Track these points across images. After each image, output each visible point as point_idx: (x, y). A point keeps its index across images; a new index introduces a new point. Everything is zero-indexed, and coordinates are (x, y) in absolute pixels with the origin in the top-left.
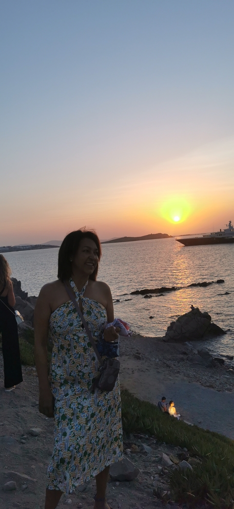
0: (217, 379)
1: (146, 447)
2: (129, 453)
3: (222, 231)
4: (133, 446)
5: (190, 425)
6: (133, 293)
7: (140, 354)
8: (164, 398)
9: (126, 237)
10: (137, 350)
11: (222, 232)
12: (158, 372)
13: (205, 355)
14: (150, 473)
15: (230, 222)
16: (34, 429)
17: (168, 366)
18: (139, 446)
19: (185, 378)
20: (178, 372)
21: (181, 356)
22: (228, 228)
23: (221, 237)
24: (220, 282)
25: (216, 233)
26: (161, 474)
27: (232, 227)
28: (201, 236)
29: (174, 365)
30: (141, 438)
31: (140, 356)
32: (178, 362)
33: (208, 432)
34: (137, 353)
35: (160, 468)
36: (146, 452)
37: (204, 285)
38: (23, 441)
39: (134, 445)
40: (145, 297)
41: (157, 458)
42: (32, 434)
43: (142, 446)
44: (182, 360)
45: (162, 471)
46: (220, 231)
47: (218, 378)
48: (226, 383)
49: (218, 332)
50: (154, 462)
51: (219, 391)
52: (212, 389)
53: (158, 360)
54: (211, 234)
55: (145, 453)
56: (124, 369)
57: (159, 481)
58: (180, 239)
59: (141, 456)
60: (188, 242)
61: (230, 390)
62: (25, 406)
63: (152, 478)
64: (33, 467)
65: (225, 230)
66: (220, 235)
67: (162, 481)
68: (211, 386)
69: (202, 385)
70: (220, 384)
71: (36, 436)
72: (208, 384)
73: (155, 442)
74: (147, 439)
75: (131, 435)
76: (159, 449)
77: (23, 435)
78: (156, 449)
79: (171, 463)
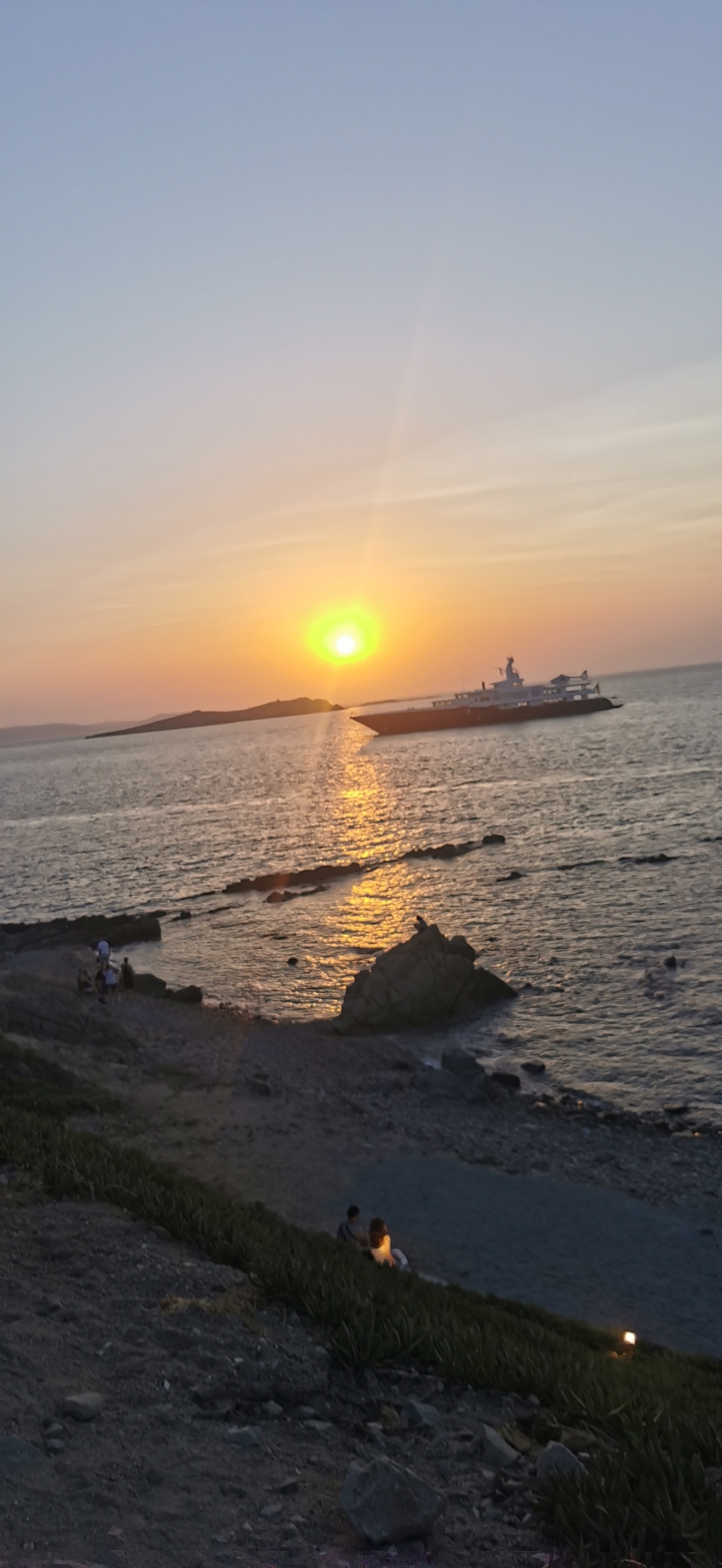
0: (505, 1137)
1: (426, 1412)
2: (380, 1437)
3: (487, 687)
4: (386, 1410)
5: (439, 1285)
6: (231, 889)
7: (265, 1077)
8: (353, 1212)
9: (199, 712)
10: (257, 1067)
11: (490, 691)
12: (330, 1132)
13: (463, 1066)
14: (465, 1497)
15: (511, 660)
16: (74, 1398)
17: (357, 1110)
18: (399, 1408)
19: (411, 1142)
20: (390, 1126)
21: (394, 1075)
22: (504, 677)
23: (486, 704)
24: (494, 840)
25: (470, 694)
26: (500, 1495)
27: (517, 675)
28: (427, 705)
29: (375, 1105)
30: (398, 1380)
31: (269, 1084)
32: (386, 1096)
33: (493, 1300)
34: (258, 1076)
35: (488, 1474)
36: (427, 1426)
37: (447, 853)
38: (56, 1443)
39: (386, 1408)
40: (270, 900)
41: (468, 1444)
42: (76, 1416)
43: (411, 1407)
44: (398, 1086)
45: (497, 1483)
46: (481, 688)
47: (506, 1133)
48: (530, 1146)
49: (495, 994)
50: (462, 1456)
51: (513, 1172)
52: (493, 1170)
53: (323, 1094)
54: (457, 696)
55: (426, 1431)
56: (222, 1129)
57: (498, 1519)
58: (364, 714)
59: (417, 1442)
60: (388, 724)
61: (542, 1166)
62: (17, 1318)
63: (476, 1512)
64: (116, 1531)
65: (496, 685)
66: (482, 700)
67: (506, 1518)
68: (489, 1161)
69: (462, 1158)
70: (515, 1151)
71: (89, 1420)
72: (479, 1155)
73: (441, 1387)
74: (417, 1381)
75: (369, 1375)
76: (460, 1410)
77: (47, 1424)
78: (448, 1411)
79: (513, 1454)
